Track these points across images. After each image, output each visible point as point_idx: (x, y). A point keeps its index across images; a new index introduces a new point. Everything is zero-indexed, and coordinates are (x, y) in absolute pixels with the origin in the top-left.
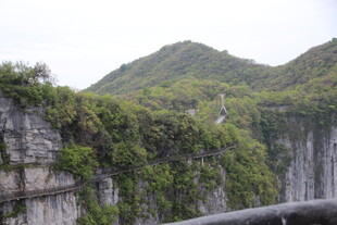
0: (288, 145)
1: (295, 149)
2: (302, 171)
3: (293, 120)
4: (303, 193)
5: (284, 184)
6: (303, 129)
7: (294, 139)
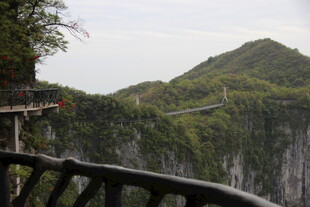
0: (288, 131)
1: (294, 135)
2: (300, 153)
3: (296, 112)
4: (301, 171)
5: (281, 162)
6: (304, 119)
7: (294, 127)
